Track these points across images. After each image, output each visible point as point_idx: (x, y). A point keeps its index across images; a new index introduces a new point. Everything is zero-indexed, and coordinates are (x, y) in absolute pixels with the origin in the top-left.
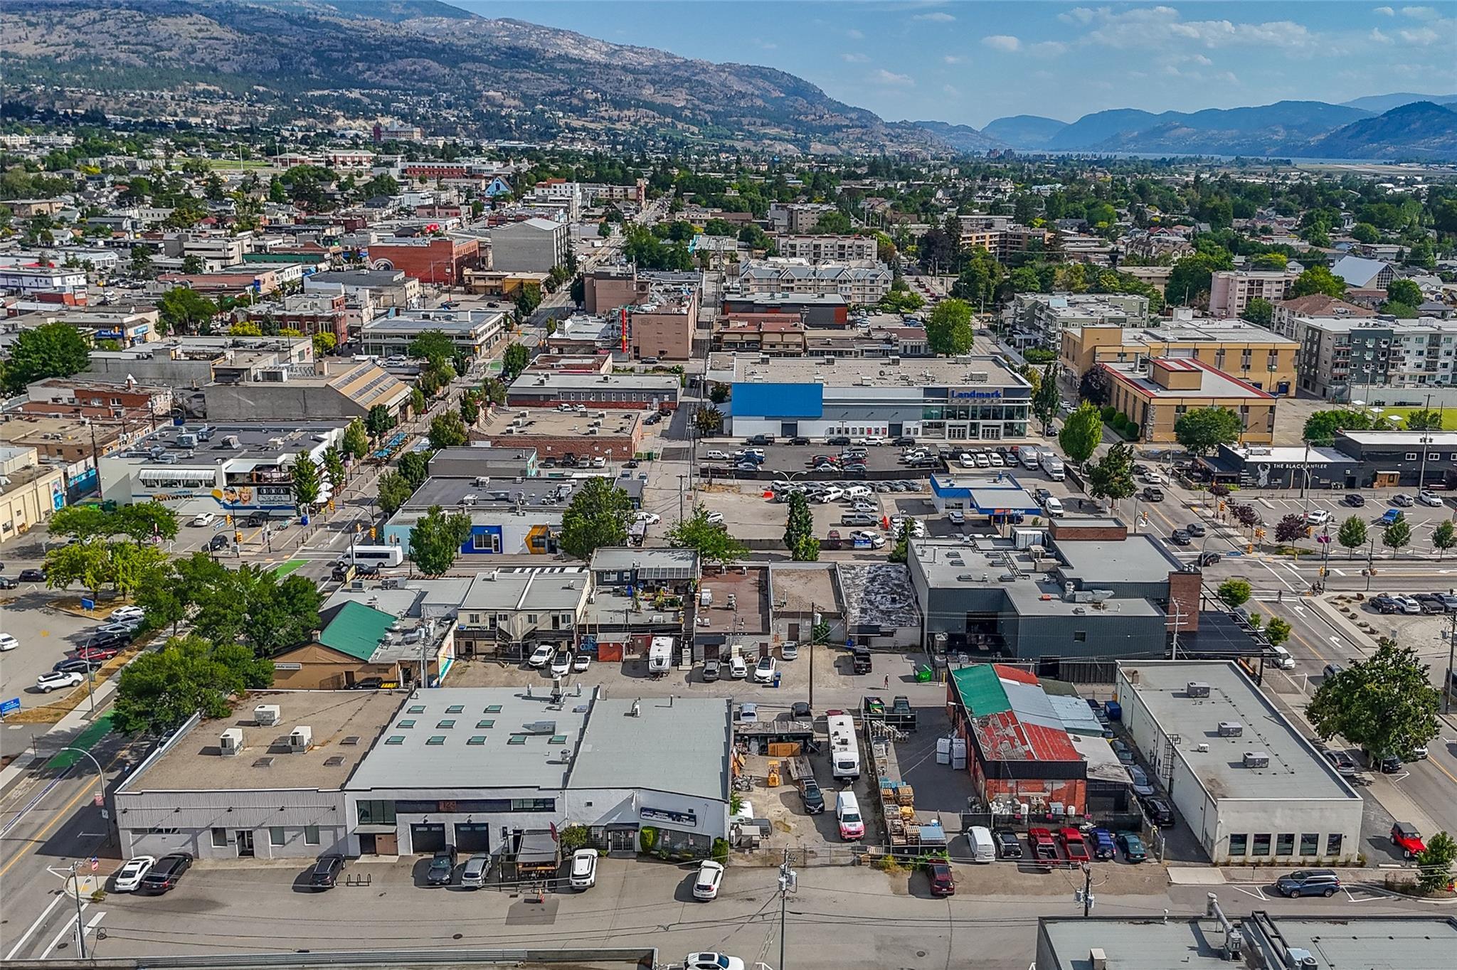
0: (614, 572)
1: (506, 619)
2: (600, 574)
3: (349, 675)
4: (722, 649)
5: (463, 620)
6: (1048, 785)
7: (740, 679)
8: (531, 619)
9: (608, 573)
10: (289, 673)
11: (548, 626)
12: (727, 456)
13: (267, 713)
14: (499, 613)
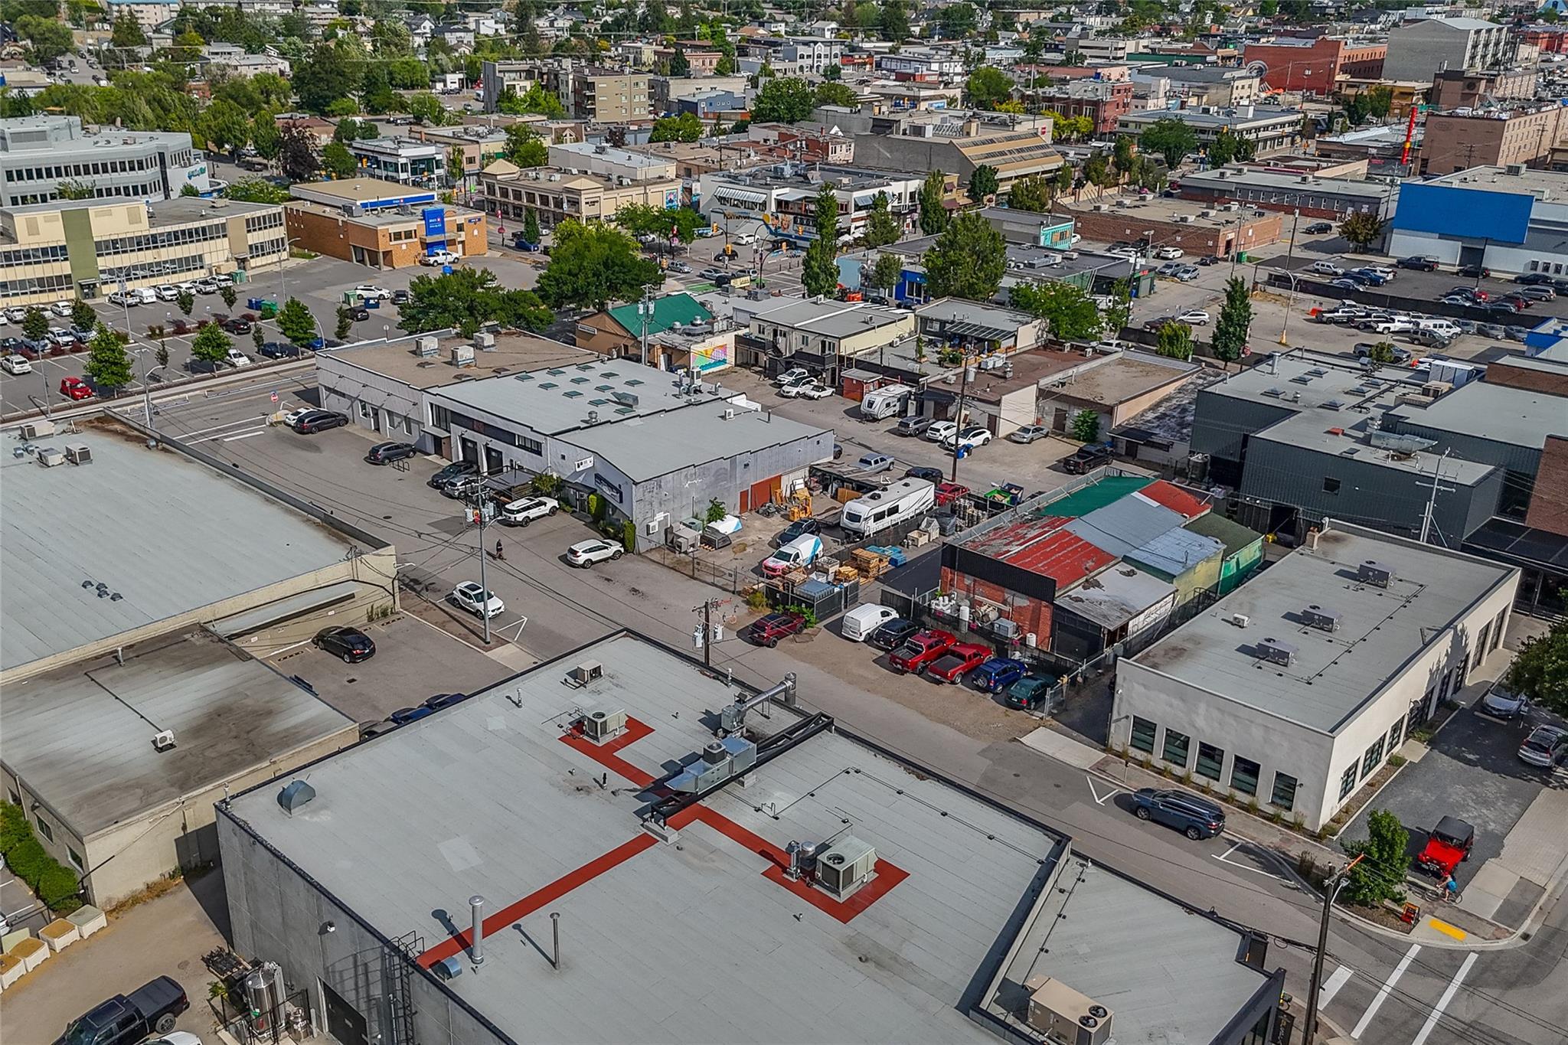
0: (937, 320)
1: (785, 335)
2: (924, 321)
3: (626, 347)
4: (952, 410)
5: (752, 331)
6: (1008, 596)
7: (936, 441)
8: (805, 341)
9: (932, 320)
10: (589, 336)
11: (814, 349)
12: (1340, 271)
13: (482, 338)
14: (780, 328)
